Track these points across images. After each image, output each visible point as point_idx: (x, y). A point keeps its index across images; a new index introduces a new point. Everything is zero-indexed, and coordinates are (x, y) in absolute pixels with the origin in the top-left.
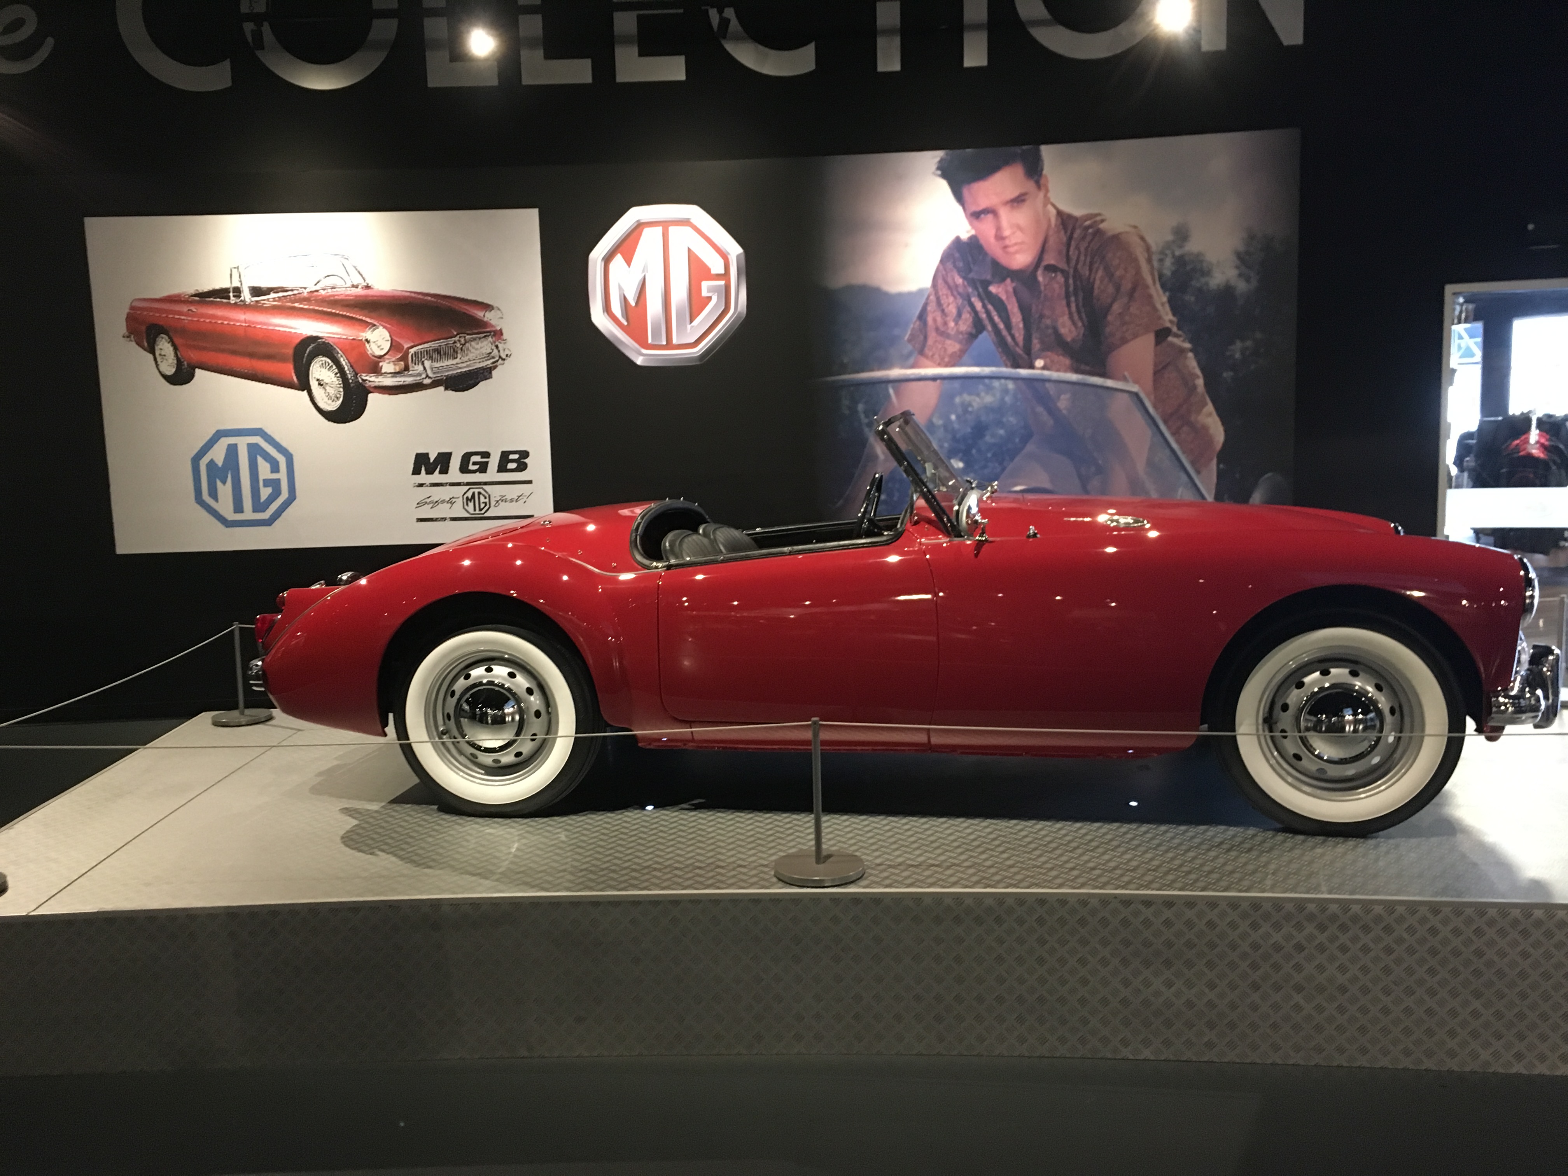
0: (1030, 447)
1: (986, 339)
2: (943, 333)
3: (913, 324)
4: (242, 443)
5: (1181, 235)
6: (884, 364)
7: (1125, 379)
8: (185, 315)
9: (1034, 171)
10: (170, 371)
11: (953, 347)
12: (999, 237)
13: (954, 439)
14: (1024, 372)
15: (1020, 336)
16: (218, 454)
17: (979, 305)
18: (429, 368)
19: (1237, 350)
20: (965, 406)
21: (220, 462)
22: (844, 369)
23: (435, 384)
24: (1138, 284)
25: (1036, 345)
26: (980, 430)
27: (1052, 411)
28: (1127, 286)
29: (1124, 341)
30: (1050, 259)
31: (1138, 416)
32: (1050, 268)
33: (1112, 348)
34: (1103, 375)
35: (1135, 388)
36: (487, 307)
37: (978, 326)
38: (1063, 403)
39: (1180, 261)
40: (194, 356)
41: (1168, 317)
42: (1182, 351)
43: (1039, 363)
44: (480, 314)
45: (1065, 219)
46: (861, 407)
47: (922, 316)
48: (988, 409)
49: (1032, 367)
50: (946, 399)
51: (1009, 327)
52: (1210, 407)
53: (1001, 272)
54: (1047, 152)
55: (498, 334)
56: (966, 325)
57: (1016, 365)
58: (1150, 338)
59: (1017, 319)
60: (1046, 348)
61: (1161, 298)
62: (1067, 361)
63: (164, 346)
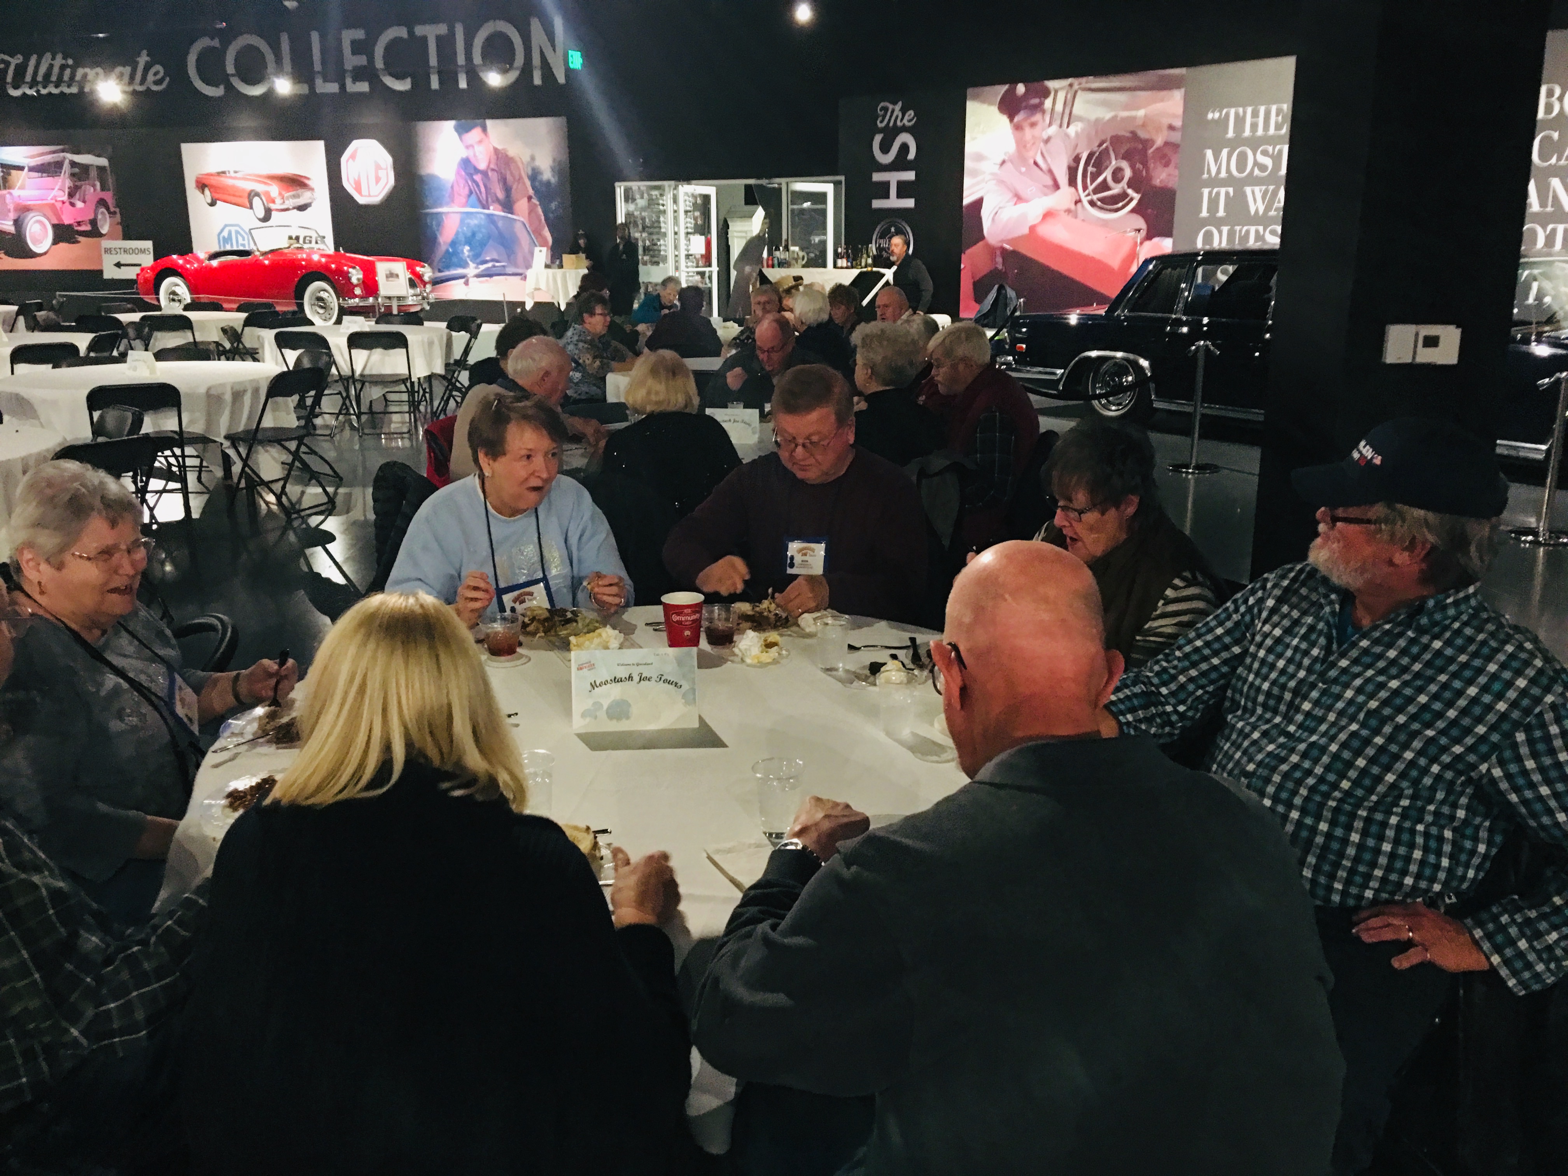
0: (491, 242)
1: (473, 197)
2: (460, 195)
3: (450, 189)
4: (233, 229)
5: (533, 158)
6: (441, 206)
7: (518, 215)
8: (213, 181)
9: (484, 129)
10: (209, 201)
11: (464, 200)
12: (475, 155)
13: (466, 238)
14: (486, 211)
15: (484, 195)
16: (225, 234)
17: (470, 183)
18: (290, 203)
19: (553, 205)
20: (468, 224)
21: (226, 236)
22: (428, 207)
23: (294, 208)
24: (521, 178)
25: (490, 200)
26: (474, 234)
27: (497, 228)
28: (517, 177)
29: (518, 200)
30: (492, 166)
31: (524, 230)
32: (493, 170)
33: (515, 202)
34: (512, 213)
35: (522, 219)
36: (308, 179)
37: (471, 193)
38: (500, 224)
39: (533, 169)
40: (217, 196)
41: (531, 192)
42: (535, 204)
43: (491, 208)
44: (306, 181)
45: (496, 150)
46: (434, 223)
47: (452, 187)
48: (475, 225)
49: (488, 209)
50: (462, 221)
51: (480, 192)
52: (546, 229)
53: (477, 171)
54: (489, 123)
55: (312, 189)
56: (467, 191)
57: (484, 208)
58: (526, 199)
59: (483, 189)
60: (493, 202)
61: (528, 183)
62: (500, 208)
63: (207, 191)
